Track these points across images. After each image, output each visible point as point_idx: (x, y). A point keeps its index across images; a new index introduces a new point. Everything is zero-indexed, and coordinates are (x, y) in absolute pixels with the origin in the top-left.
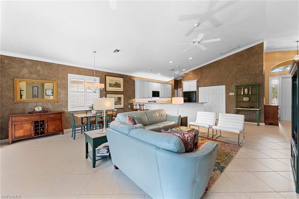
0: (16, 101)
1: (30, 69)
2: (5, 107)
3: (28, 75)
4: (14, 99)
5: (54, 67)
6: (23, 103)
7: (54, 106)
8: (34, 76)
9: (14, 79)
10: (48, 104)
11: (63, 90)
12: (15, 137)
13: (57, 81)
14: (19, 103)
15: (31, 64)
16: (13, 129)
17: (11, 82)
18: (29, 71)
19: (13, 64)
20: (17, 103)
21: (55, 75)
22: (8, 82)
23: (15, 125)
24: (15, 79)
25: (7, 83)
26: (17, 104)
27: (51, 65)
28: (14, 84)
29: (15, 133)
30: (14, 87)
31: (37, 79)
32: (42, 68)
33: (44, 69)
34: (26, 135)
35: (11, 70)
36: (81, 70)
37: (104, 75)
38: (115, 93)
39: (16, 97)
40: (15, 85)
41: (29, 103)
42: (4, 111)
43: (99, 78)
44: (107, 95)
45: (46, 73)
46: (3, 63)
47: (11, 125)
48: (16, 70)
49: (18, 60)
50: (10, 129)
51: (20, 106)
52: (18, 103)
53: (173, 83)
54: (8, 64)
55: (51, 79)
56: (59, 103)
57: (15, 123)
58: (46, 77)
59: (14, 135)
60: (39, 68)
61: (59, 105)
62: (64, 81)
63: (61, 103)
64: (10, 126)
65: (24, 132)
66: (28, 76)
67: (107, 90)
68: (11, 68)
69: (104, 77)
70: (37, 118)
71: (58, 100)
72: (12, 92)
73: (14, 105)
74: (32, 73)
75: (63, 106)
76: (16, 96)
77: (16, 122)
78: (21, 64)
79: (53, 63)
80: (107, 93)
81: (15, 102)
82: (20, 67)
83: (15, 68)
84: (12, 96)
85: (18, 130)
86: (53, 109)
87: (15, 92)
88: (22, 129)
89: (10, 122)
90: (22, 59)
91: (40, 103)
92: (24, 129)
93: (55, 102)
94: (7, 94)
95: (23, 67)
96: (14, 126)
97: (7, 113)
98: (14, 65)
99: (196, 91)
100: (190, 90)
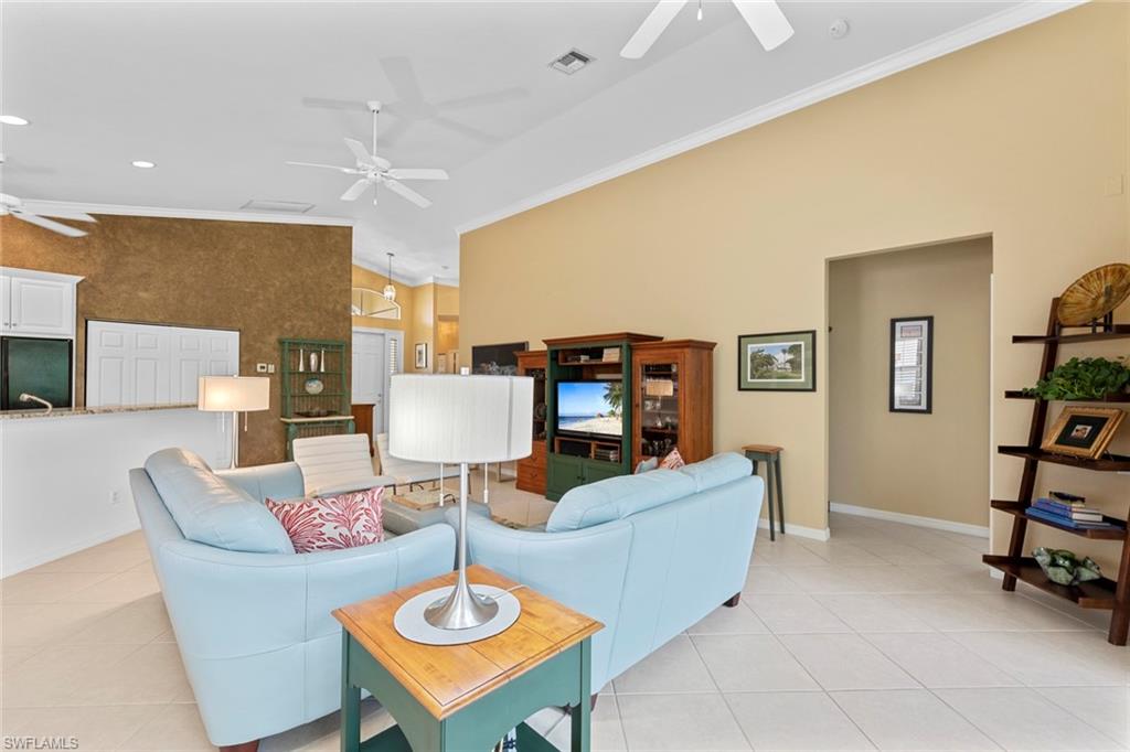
99: (74, 338)
100: (19, 328)
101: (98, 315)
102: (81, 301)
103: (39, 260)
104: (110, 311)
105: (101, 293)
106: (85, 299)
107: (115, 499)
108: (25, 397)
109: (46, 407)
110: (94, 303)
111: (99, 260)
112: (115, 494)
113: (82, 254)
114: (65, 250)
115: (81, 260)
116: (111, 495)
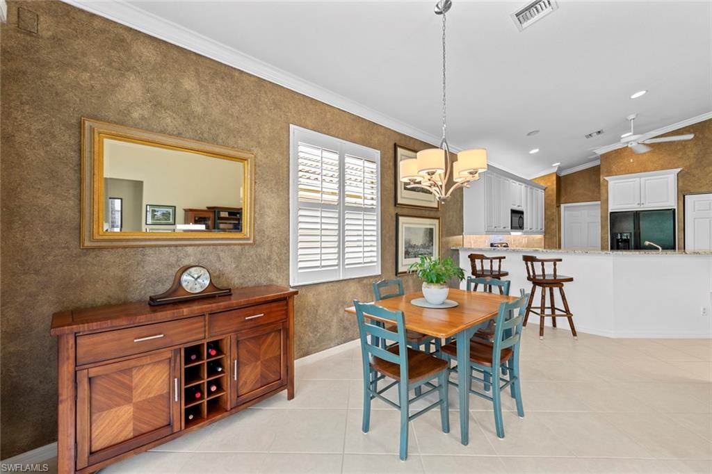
0: (92, 239)
1: (154, 85)
2: (37, 272)
3: (146, 115)
4: (79, 228)
5: (243, 89)
6: (120, 250)
7: (244, 265)
8: (169, 120)
9: (80, 125)
10: (222, 254)
11: (274, 195)
12: (91, 453)
13: (256, 150)
14: (105, 252)
15: (159, 59)
16: (83, 408)
17: (68, 138)
18: (148, 91)
19: (78, 44)
20: (93, 249)
21: (245, 125)
22: (54, 136)
23: (90, 379)
24: (87, 124)
25: (47, 144)
26: (93, 254)
27: (232, 77)
28: (80, 151)
29: (93, 426)
30: (80, 165)
31: (179, 135)
32: (199, 83)
33: (207, 93)
34: (146, 428)
35: (70, 75)
36: (329, 115)
37: (391, 145)
38: (419, 213)
39: (92, 221)
40: (86, 154)
41: (148, 251)
42: (30, 296)
43: (379, 152)
44: (401, 219)
45: (216, 113)
46: (30, 33)
47: (71, 384)
48: (92, 78)
49: (103, 31)
50: (65, 409)
51: (107, 267)
52: (100, 248)
53: (552, 184)
54: (56, 41)
55: (231, 142)
56: (259, 249)
57: (94, 371)
58: (213, 131)
59: (87, 440)
60: (188, 84)
61: (260, 260)
62: (276, 156)
63: (265, 252)
64: (65, 392)
65: (135, 418)
66: (143, 118)
67: (399, 202)
68: (69, 65)
69: (392, 152)
70: (196, 334)
71: (258, 238)
72: (71, 191)
73: (83, 259)
74: (159, 103)
75: (273, 262)
76: (92, 214)
77: (96, 363)
78: (113, 53)
79: (241, 72)
80: (399, 211)
81: (87, 244)
82: (110, 65)
83: (85, 70)
84: (71, 214)
85: (110, 407)
86: (239, 278)
87: (86, 194)
88: (128, 400)
89: (66, 370)
90: (121, 31)
91: (190, 249)
92: (134, 401)
93: (247, 247)
94: (46, 200)
95: (125, 68)
96: (86, 386)
97: (46, 308)
98: (84, 54)
99: (676, 208)
100: (645, 206)
101: (692, 191)
102: (680, 184)
103: (655, 165)
104: (701, 187)
105: (694, 176)
106: (683, 182)
107: (704, 313)
108: (647, 243)
109: (658, 249)
110: (690, 184)
111: (692, 155)
112: (704, 309)
113: (680, 154)
114: (669, 155)
115: (680, 158)
116: (702, 310)
